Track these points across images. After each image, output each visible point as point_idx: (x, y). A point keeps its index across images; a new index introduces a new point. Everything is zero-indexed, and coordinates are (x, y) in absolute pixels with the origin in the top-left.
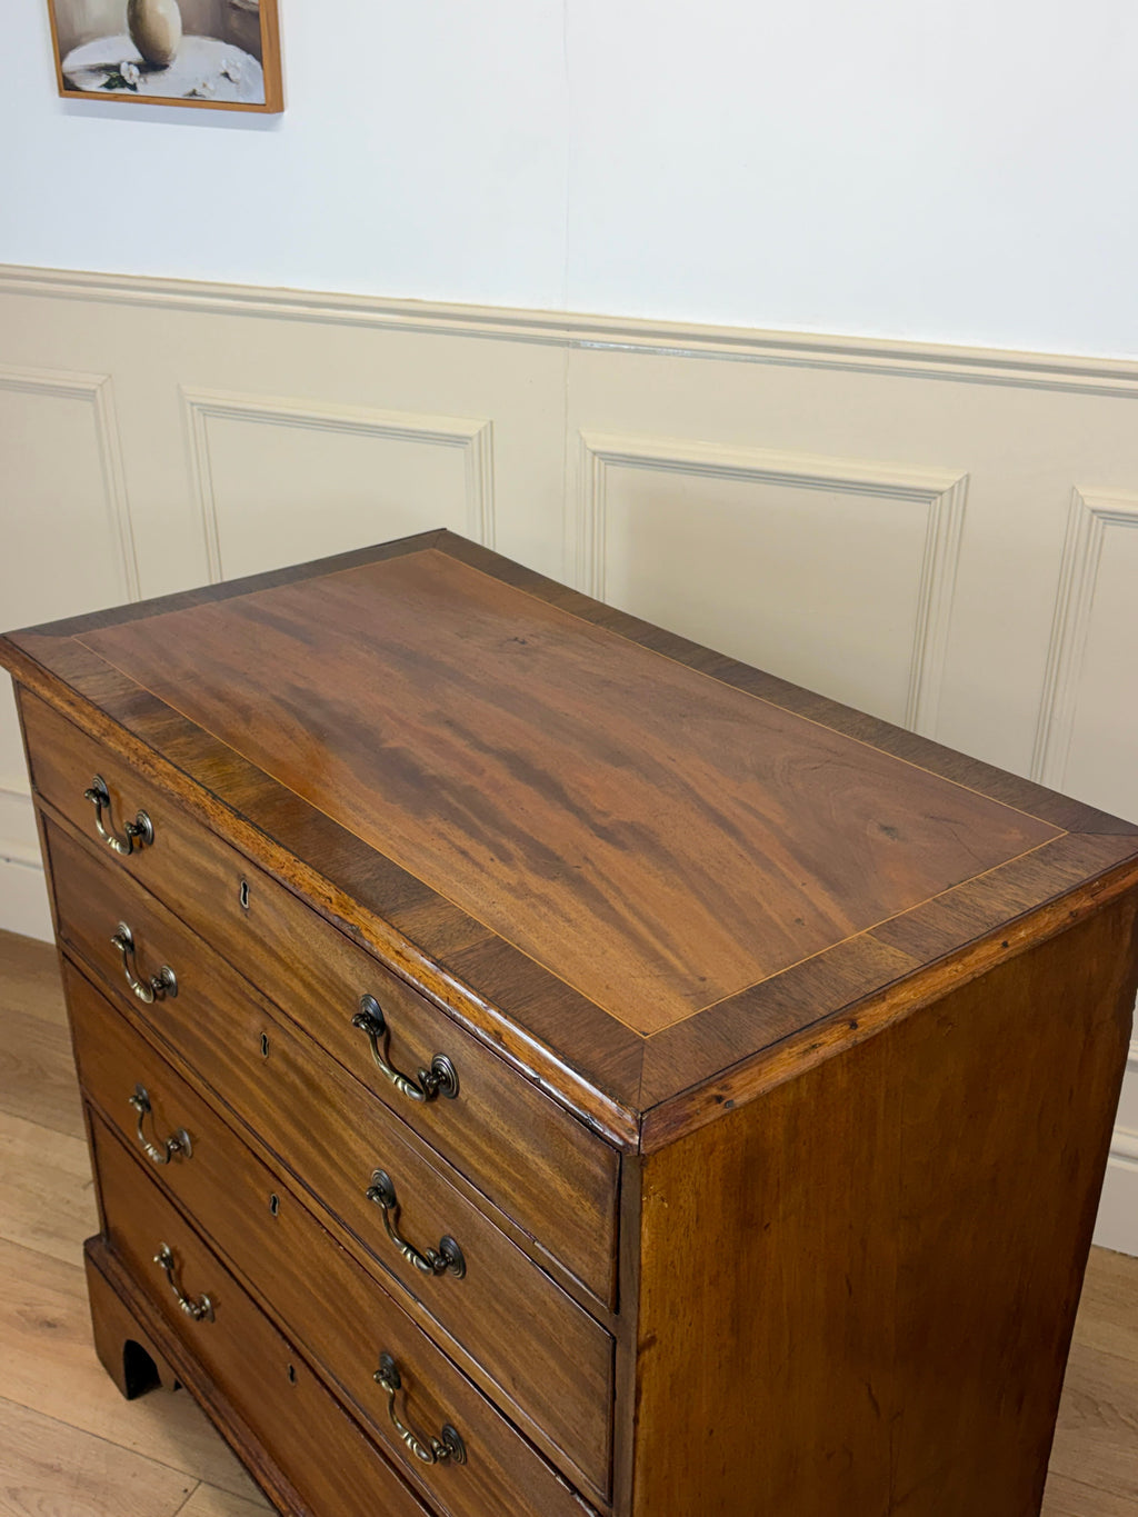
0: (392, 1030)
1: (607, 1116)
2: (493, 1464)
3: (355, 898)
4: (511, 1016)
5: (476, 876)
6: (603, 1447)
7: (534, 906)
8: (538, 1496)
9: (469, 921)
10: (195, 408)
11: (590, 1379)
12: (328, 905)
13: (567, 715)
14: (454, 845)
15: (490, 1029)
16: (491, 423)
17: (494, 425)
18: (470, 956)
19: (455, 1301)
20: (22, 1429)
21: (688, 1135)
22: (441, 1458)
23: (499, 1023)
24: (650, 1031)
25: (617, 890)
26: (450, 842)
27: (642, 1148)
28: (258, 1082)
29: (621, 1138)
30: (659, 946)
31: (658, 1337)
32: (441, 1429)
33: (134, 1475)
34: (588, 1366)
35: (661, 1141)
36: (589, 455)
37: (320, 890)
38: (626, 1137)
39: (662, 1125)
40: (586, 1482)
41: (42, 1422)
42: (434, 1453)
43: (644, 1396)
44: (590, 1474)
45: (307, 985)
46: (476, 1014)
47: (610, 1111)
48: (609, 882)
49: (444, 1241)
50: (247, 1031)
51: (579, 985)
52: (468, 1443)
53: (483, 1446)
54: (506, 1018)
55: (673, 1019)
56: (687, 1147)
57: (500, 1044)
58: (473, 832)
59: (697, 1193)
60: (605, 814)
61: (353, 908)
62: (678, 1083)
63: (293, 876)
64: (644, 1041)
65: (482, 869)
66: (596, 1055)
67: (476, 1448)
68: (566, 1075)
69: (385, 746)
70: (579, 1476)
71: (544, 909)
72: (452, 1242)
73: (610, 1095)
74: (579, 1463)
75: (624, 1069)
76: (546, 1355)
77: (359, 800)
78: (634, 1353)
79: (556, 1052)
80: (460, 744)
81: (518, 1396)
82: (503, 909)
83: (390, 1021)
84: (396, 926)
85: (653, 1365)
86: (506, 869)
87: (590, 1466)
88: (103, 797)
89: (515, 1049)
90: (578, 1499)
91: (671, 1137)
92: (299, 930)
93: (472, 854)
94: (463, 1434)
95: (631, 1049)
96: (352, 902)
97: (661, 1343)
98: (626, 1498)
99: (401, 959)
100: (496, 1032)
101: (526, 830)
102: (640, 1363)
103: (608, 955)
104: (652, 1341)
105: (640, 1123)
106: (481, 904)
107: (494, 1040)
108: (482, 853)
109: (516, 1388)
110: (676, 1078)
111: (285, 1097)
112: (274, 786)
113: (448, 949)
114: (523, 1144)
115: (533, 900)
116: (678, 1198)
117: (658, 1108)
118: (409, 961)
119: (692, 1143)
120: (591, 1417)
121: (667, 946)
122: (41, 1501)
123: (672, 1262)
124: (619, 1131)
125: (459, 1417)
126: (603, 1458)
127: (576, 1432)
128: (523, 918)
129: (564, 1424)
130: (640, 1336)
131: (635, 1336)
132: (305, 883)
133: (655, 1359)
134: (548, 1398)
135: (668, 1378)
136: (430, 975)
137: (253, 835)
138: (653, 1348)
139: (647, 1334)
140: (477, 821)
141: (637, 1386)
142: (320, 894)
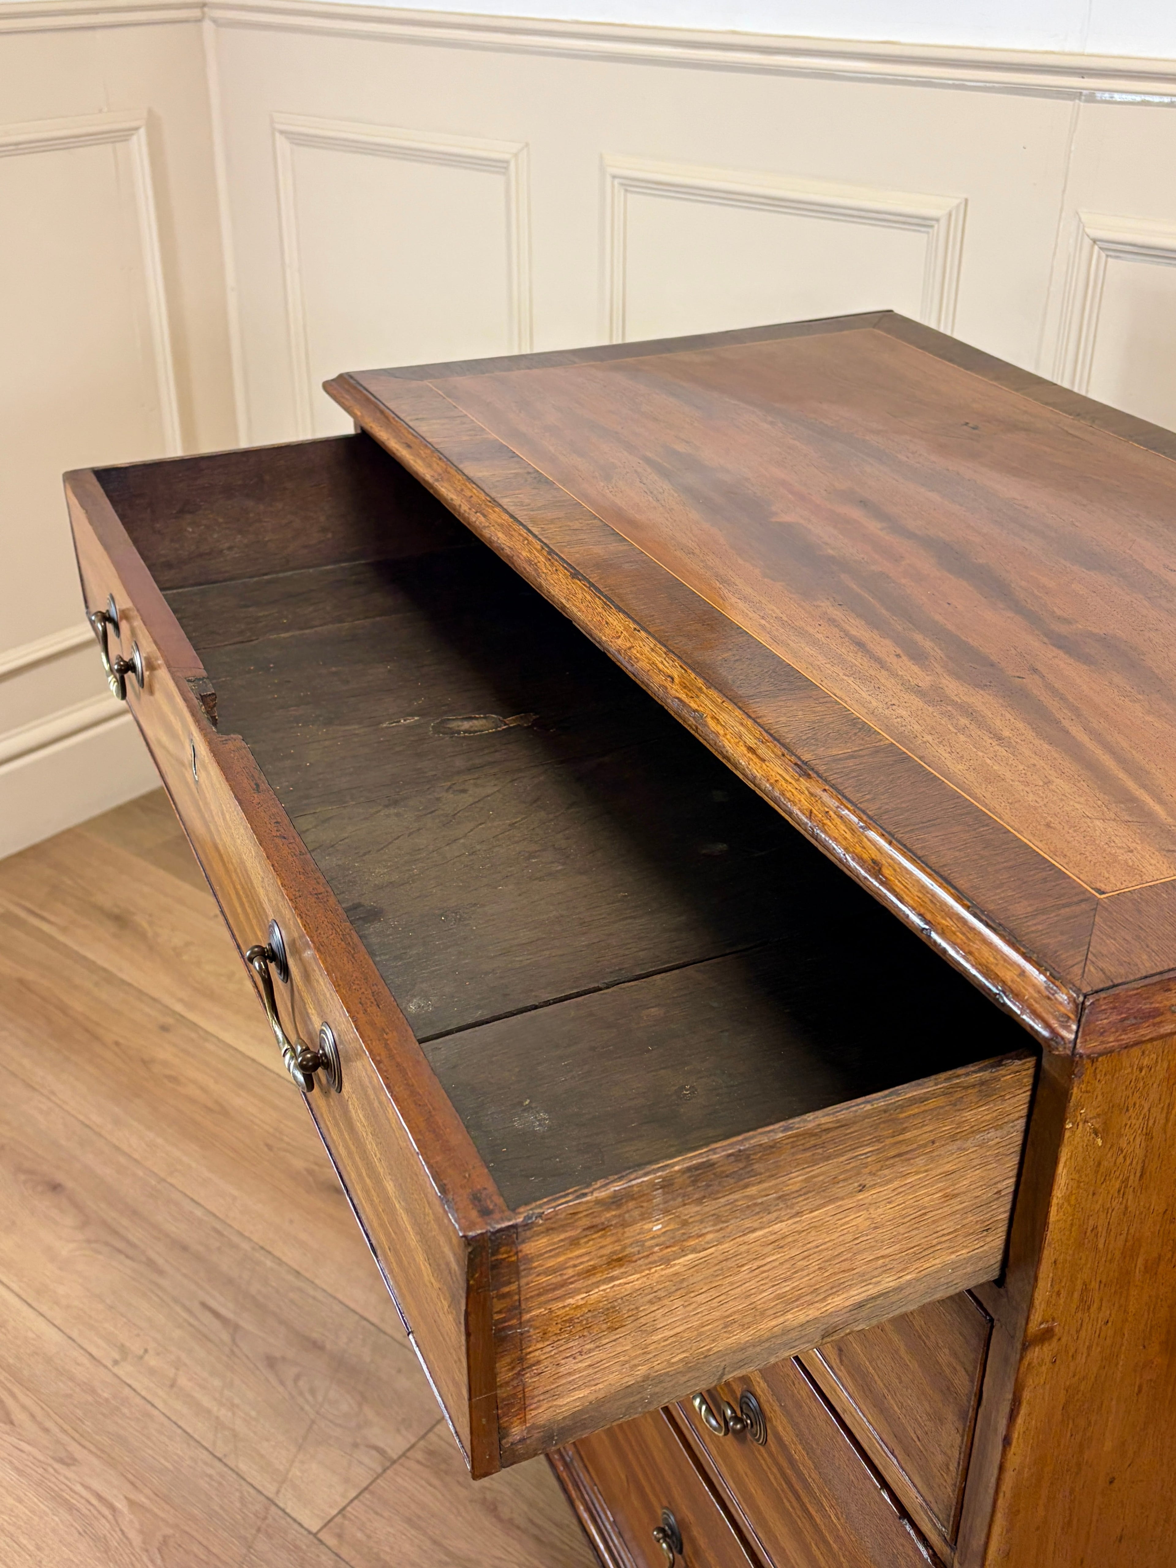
1: (1028, 993)
2: (798, 1452)
3: (704, 678)
4: (899, 841)
5: (873, 673)
6: (953, 1467)
7: (950, 717)
8: (854, 1508)
9: (854, 722)
10: (616, 181)
11: (947, 1371)
12: (668, 684)
13: (1026, 507)
14: (847, 634)
15: (865, 856)
16: (966, 200)
17: (969, 203)
18: (850, 763)
20: (291, 1295)
21: (1152, 1040)
22: (736, 1432)
23: (879, 850)
24: (1108, 889)
25: (1075, 710)
26: (842, 630)
27: (1078, 1045)
29: (1047, 1026)
30: (1131, 785)
31: (1057, 1331)
32: (739, 1395)
33: (399, 1371)
34: (947, 1351)
35: (1111, 1041)
36: (1087, 242)
37: (661, 666)
38: (1056, 1025)
39: (1114, 1017)
41: (311, 1292)
42: (726, 1423)
43: (1024, 1410)
44: (930, 1498)
46: (848, 835)
47: (1034, 986)
48: (1063, 698)
51: (1007, 819)
52: (770, 1420)
53: (789, 1428)
54: (890, 843)
55: (1146, 878)
56: (1146, 1062)
57: (877, 878)
58: (875, 623)
59: (1149, 1136)
60: (1067, 621)
61: (700, 689)
62: (1147, 964)
63: (630, 648)
64: (1098, 902)
65: (882, 664)
66: (1021, 909)
67: (780, 1428)
68: (972, 929)
69: (773, 520)
70: (912, 1499)
71: (964, 721)
73: (1038, 965)
74: (916, 1482)
75: (1062, 933)
77: (731, 573)
78: (1019, 1346)
79: (960, 897)
80: (874, 526)
81: (843, 1373)
82: (904, 713)
84: (753, 716)
85: (1044, 1368)
86: (916, 669)
87: (930, 1487)
89: (898, 887)
90: (908, 1527)
91: (1127, 1038)
93: (870, 646)
94: (766, 1407)
95: (1077, 909)
96: (700, 682)
97: (1059, 1339)
98: (977, 1543)
99: (753, 757)
100: (874, 862)
101: (950, 627)
102: (1026, 1362)
103: (1053, 787)
104: (1046, 1335)
105: (1080, 1010)
106: (874, 704)
107: (868, 870)
108: (885, 648)
109: (841, 1361)
110: (1145, 957)
112: (625, 548)
113: (821, 751)
115: (949, 708)
116: (1120, 1135)
117: (1111, 992)
118: (764, 760)
119: (1154, 1056)
120: (941, 1421)
121: (1144, 787)
122: (297, 1378)
123: (1095, 1228)
124: (1045, 1015)
125: (763, 1385)
126: (950, 1481)
127: (918, 1438)
128: (933, 728)
129: (902, 1424)
130: (1030, 1325)
131: (1024, 1322)
132: (643, 657)
133: (1047, 1360)
134: (884, 1385)
135: (1063, 1392)
136: (790, 780)
137: (589, 598)
138: (1046, 1344)
139: (1041, 1323)
140: (884, 611)
141: (1014, 1394)
142: (660, 671)
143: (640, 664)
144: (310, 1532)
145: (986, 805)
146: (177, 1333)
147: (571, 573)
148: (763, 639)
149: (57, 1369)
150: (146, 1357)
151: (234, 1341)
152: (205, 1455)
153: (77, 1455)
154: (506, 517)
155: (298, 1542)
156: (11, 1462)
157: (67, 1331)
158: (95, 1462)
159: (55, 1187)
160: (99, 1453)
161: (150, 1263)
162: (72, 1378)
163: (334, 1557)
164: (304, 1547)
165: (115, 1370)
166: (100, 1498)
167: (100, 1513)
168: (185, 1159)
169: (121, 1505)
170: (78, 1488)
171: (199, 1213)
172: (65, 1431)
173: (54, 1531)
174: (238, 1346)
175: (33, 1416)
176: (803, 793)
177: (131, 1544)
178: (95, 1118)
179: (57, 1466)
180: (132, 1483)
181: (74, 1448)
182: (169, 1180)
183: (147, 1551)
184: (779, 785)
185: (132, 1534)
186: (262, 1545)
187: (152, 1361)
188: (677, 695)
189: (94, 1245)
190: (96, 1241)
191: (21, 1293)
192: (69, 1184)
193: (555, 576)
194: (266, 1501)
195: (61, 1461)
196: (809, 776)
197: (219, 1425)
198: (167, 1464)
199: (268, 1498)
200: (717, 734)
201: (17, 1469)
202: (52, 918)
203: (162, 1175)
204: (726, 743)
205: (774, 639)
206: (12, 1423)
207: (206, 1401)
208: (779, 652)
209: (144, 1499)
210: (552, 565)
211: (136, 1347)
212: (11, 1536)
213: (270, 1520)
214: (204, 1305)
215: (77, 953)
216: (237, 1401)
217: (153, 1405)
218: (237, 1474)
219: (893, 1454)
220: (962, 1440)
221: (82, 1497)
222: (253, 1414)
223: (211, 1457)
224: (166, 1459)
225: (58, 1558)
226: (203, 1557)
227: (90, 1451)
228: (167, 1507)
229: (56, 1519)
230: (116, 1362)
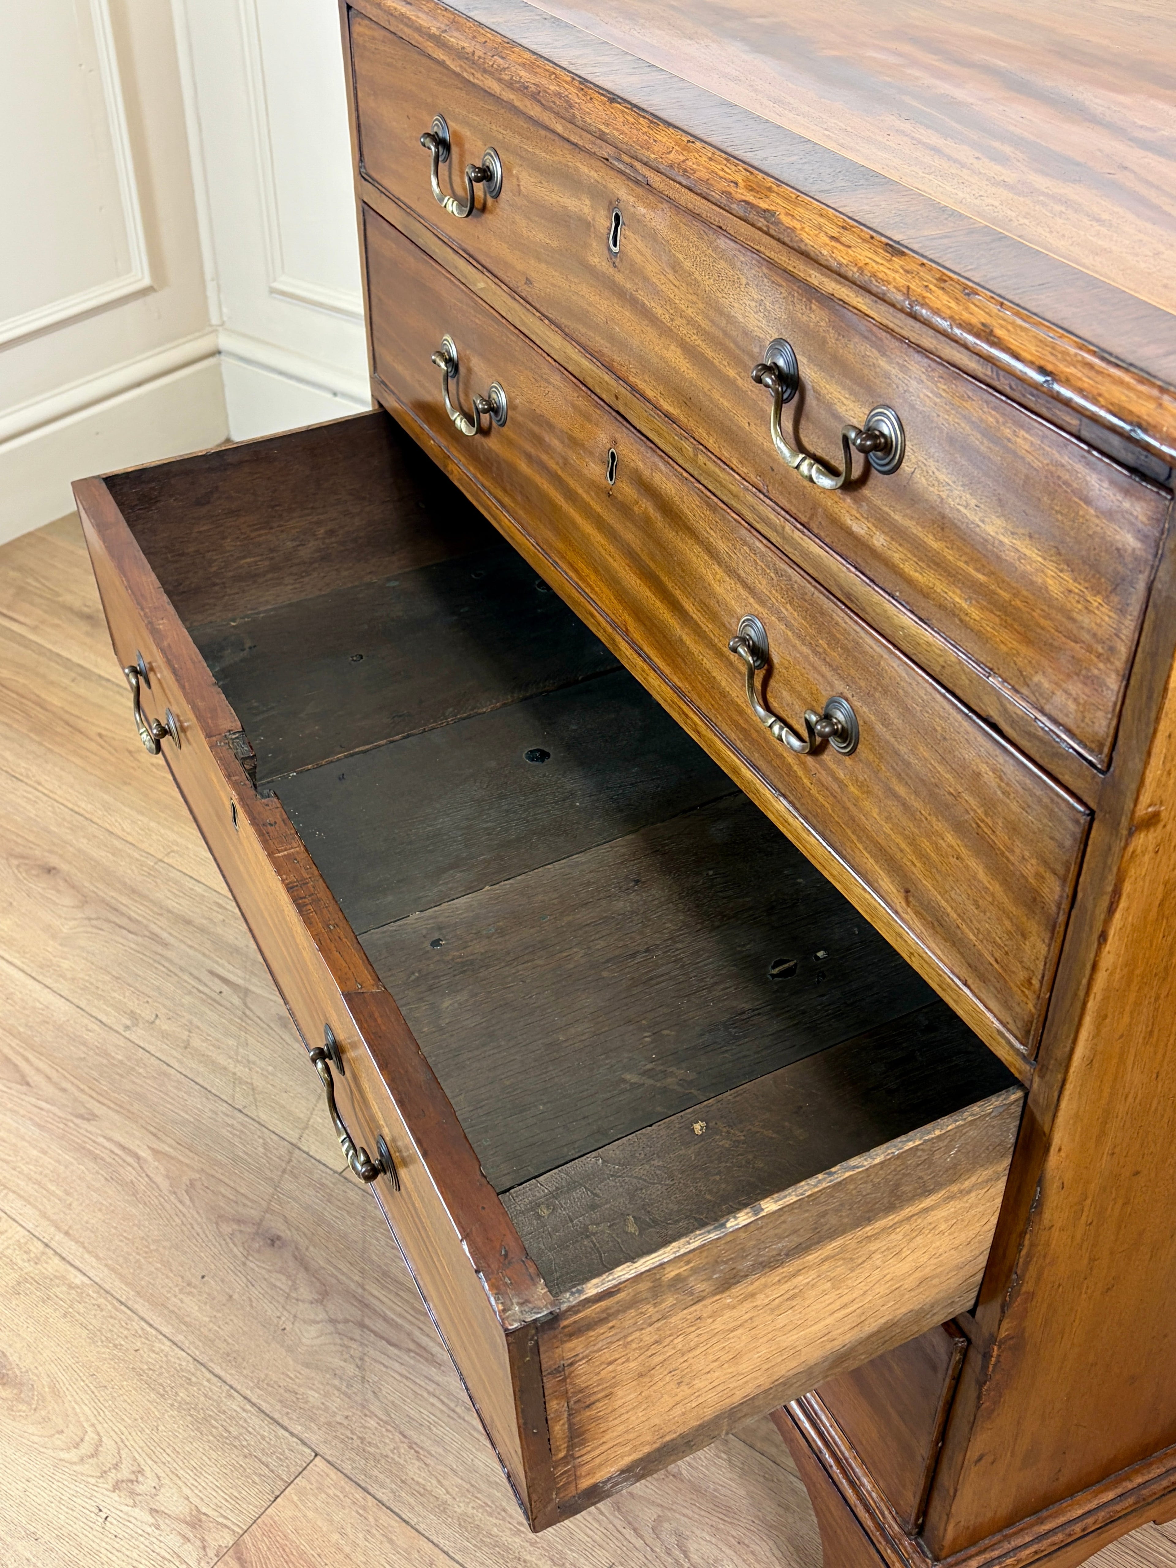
0: (809, 385)
5: (954, 172)
6: (1035, 982)
7: (1044, 205)
9: (943, 209)
11: (1035, 883)
12: (732, 189)
14: (919, 142)
15: (973, 321)
19: (835, 787)
23: (989, 314)
26: (914, 138)
28: (600, 524)
31: (1163, 815)
34: (1033, 861)
40: (998, 1031)
43: (1123, 904)
45: (689, 351)
46: (953, 305)
48: (1159, 189)
49: (833, 702)
50: (591, 453)
57: (988, 341)
58: (947, 133)
60: (1151, 130)
61: (770, 190)
65: (962, 165)
70: (987, 1025)
71: (1058, 208)
72: (845, 703)
74: (992, 1007)
76: (964, 852)
77: (785, 92)
78: (1124, 832)
79: (1083, 344)
81: (910, 916)
82: (994, 202)
83: (808, 373)
84: (832, 206)
85: (1147, 858)
86: (999, 168)
87: (1010, 1009)
88: (443, 144)
89: (1015, 346)
92: (687, 264)
93: (946, 150)
96: (768, 183)
97: (1164, 826)
98: (1061, 1051)
99: (837, 245)
100: (984, 325)
102: (1130, 849)
104: (1152, 820)
106: (961, 195)
107: (977, 335)
108: (962, 152)
109: (908, 902)
111: (631, 536)
113: (911, 232)
114: (999, 522)
115: (1041, 198)
120: (1024, 936)
126: (1032, 996)
127: (996, 961)
128: (1027, 213)
129: (978, 950)
130: (1139, 807)
131: (1132, 805)
132: (701, 168)
133: (1151, 848)
134: (959, 915)
135: (1161, 887)
136: (881, 261)
137: (631, 120)
138: (1152, 830)
139: (1150, 806)
140: (954, 124)
141: (1116, 885)
142: (721, 178)
143: (698, 174)
144: (335, 1172)
145: (1097, 272)
146: (187, 1000)
147: (609, 99)
148: (830, 145)
149: (67, 1035)
150: (157, 1022)
151: (245, 1004)
152: (224, 1107)
153: (96, 1111)
154: (527, 55)
155: (324, 1181)
156: (31, 1119)
157: (75, 1001)
158: (117, 1117)
159: (50, 870)
160: (117, 1108)
161: (155, 938)
162: (85, 1044)
163: (360, 1192)
164: (331, 1185)
165: (127, 1034)
166: (123, 1148)
167: (124, 1161)
168: (181, 841)
169: (144, 1153)
170: (101, 1140)
171: (199, 889)
172: (82, 1091)
173: (80, 1178)
174: (249, 1009)
175: (49, 1078)
176: (897, 272)
177: (158, 1187)
178: (85, 806)
179: (78, 1121)
180: (154, 1135)
181: (93, 1105)
182: (166, 860)
183: (175, 1193)
184: (869, 268)
185: (159, 1179)
186: (288, 1184)
187: (164, 1025)
188: (744, 198)
189: (94, 922)
190: (98, 919)
191: (25, 968)
192: (64, 867)
193: (590, 105)
194: (290, 1146)
195: (81, 1117)
196: (903, 254)
197: (237, 1080)
198: (187, 1117)
199: (292, 1144)
200: (793, 230)
201: (38, 1126)
202: (22, 619)
203: (160, 856)
204: (804, 236)
205: (842, 146)
206: (28, 1084)
207: (222, 1060)
208: (850, 156)
209: (167, 1149)
210: (586, 94)
211: (147, 1013)
212: (39, 1184)
213: (294, 1162)
214: (212, 973)
215: (50, 651)
216: (252, 1058)
217: (168, 1065)
218: (259, 1123)
219: (965, 984)
220: (1049, 950)
221: (105, 1148)
222: (270, 1068)
223: (231, 1109)
224: (187, 1113)
225: (87, 1202)
226: (231, 1197)
227: (109, 1107)
228: (191, 1155)
229: (81, 1167)
230: (127, 1028)
